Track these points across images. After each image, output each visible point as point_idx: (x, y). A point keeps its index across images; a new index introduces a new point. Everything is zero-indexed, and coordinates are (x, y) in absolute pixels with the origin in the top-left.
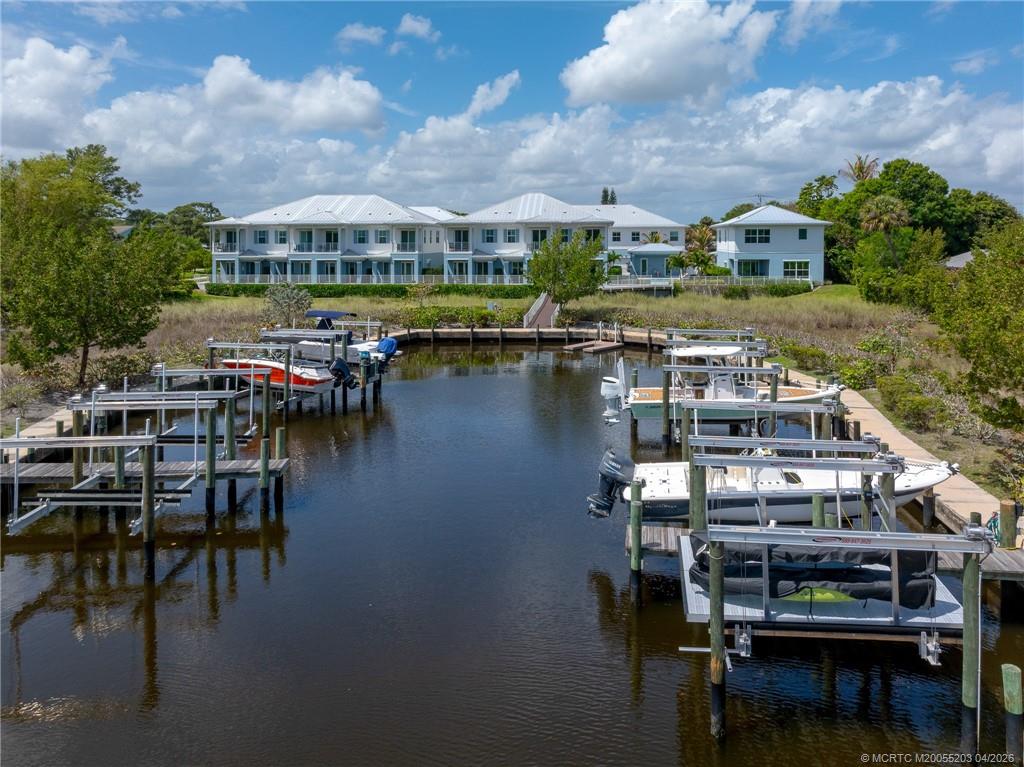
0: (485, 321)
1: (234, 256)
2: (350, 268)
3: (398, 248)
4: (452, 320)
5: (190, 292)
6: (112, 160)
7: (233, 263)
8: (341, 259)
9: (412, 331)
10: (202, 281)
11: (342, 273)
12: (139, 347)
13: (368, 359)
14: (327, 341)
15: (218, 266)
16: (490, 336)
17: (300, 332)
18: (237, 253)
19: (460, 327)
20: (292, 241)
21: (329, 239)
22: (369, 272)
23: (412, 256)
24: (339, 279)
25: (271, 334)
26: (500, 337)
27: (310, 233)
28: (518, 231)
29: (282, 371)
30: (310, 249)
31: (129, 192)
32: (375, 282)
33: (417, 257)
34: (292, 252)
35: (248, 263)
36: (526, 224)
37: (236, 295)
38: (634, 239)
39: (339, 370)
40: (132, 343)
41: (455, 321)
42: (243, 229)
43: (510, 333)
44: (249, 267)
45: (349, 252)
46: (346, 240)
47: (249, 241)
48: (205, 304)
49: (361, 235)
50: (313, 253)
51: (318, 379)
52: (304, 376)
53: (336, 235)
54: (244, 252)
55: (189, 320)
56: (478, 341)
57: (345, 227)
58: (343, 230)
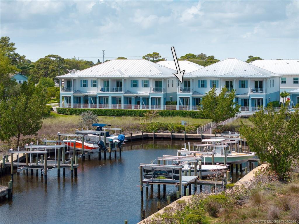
0: (180, 130)
1: (71, 94)
2: (128, 101)
3: (153, 90)
4: (165, 129)
5: (49, 112)
6: (13, 44)
7: (70, 97)
8: (124, 96)
9: (144, 134)
10: (55, 106)
11: (124, 104)
12: (35, 135)
13: (112, 142)
14: (98, 135)
15: (63, 98)
16: (180, 137)
17: (90, 131)
18: (72, 92)
19: (168, 133)
20: (99, 86)
21: (118, 86)
22: (138, 103)
23: (160, 95)
24: (123, 107)
25: (79, 132)
26: (184, 137)
27: (108, 82)
28: (218, 81)
29: (81, 144)
30: (108, 91)
32: (141, 109)
33: (163, 95)
34: (99, 92)
35: (77, 97)
37: (71, 114)
38: (295, 82)
39: (101, 145)
40: (33, 134)
41: (167, 129)
42: (75, 80)
43: (189, 136)
44: (78, 100)
45: (128, 92)
46: (126, 86)
47: (78, 86)
48: (57, 119)
49: (134, 83)
50: (110, 92)
51: (93, 147)
52: (89, 146)
53: (121, 83)
54: (75, 92)
55: (50, 126)
56: (175, 139)
57: (125, 79)
58: (125, 80)
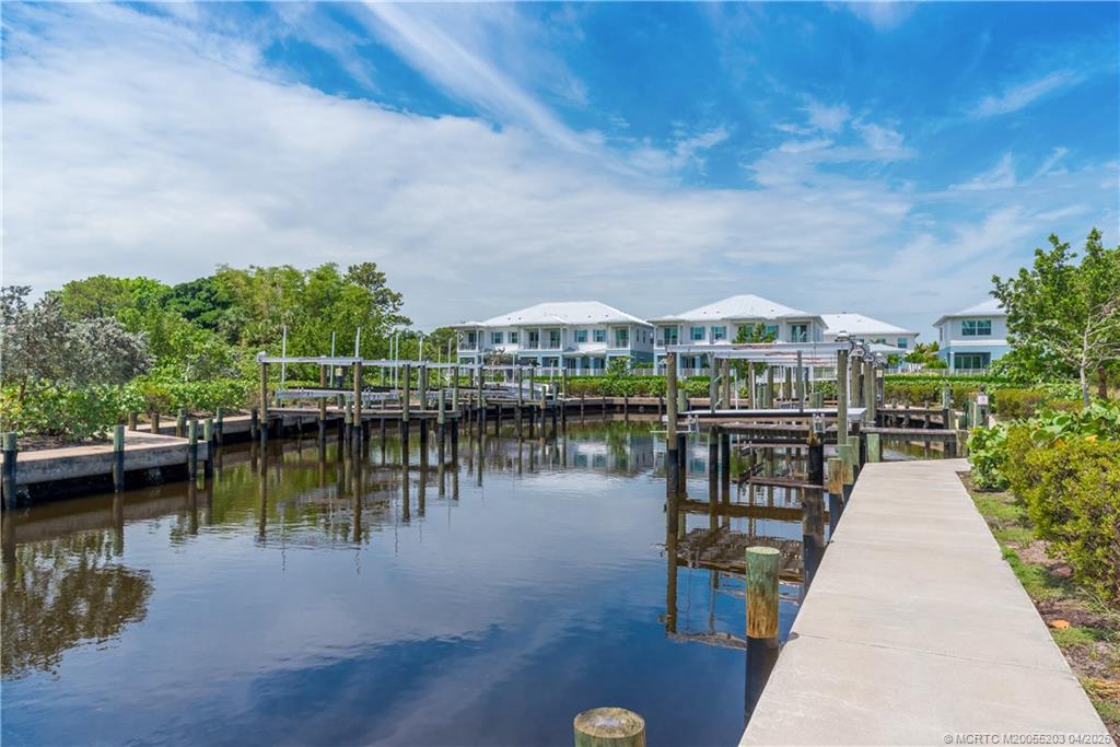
1: (474, 354)
2: (570, 362)
3: (613, 345)
6: (380, 275)
8: (563, 356)
11: (564, 367)
18: (477, 351)
20: (522, 340)
21: (552, 338)
22: (587, 366)
23: (624, 352)
24: (561, 373)
27: (537, 333)
28: (725, 328)
30: (537, 347)
31: (394, 301)
34: (521, 349)
36: (732, 320)
42: (482, 331)
45: (570, 349)
46: (567, 339)
47: (487, 341)
49: (581, 335)
50: (539, 350)
53: (559, 333)
54: (482, 351)
57: (566, 327)
58: (565, 330)
